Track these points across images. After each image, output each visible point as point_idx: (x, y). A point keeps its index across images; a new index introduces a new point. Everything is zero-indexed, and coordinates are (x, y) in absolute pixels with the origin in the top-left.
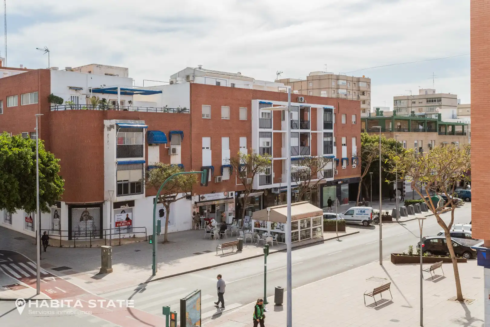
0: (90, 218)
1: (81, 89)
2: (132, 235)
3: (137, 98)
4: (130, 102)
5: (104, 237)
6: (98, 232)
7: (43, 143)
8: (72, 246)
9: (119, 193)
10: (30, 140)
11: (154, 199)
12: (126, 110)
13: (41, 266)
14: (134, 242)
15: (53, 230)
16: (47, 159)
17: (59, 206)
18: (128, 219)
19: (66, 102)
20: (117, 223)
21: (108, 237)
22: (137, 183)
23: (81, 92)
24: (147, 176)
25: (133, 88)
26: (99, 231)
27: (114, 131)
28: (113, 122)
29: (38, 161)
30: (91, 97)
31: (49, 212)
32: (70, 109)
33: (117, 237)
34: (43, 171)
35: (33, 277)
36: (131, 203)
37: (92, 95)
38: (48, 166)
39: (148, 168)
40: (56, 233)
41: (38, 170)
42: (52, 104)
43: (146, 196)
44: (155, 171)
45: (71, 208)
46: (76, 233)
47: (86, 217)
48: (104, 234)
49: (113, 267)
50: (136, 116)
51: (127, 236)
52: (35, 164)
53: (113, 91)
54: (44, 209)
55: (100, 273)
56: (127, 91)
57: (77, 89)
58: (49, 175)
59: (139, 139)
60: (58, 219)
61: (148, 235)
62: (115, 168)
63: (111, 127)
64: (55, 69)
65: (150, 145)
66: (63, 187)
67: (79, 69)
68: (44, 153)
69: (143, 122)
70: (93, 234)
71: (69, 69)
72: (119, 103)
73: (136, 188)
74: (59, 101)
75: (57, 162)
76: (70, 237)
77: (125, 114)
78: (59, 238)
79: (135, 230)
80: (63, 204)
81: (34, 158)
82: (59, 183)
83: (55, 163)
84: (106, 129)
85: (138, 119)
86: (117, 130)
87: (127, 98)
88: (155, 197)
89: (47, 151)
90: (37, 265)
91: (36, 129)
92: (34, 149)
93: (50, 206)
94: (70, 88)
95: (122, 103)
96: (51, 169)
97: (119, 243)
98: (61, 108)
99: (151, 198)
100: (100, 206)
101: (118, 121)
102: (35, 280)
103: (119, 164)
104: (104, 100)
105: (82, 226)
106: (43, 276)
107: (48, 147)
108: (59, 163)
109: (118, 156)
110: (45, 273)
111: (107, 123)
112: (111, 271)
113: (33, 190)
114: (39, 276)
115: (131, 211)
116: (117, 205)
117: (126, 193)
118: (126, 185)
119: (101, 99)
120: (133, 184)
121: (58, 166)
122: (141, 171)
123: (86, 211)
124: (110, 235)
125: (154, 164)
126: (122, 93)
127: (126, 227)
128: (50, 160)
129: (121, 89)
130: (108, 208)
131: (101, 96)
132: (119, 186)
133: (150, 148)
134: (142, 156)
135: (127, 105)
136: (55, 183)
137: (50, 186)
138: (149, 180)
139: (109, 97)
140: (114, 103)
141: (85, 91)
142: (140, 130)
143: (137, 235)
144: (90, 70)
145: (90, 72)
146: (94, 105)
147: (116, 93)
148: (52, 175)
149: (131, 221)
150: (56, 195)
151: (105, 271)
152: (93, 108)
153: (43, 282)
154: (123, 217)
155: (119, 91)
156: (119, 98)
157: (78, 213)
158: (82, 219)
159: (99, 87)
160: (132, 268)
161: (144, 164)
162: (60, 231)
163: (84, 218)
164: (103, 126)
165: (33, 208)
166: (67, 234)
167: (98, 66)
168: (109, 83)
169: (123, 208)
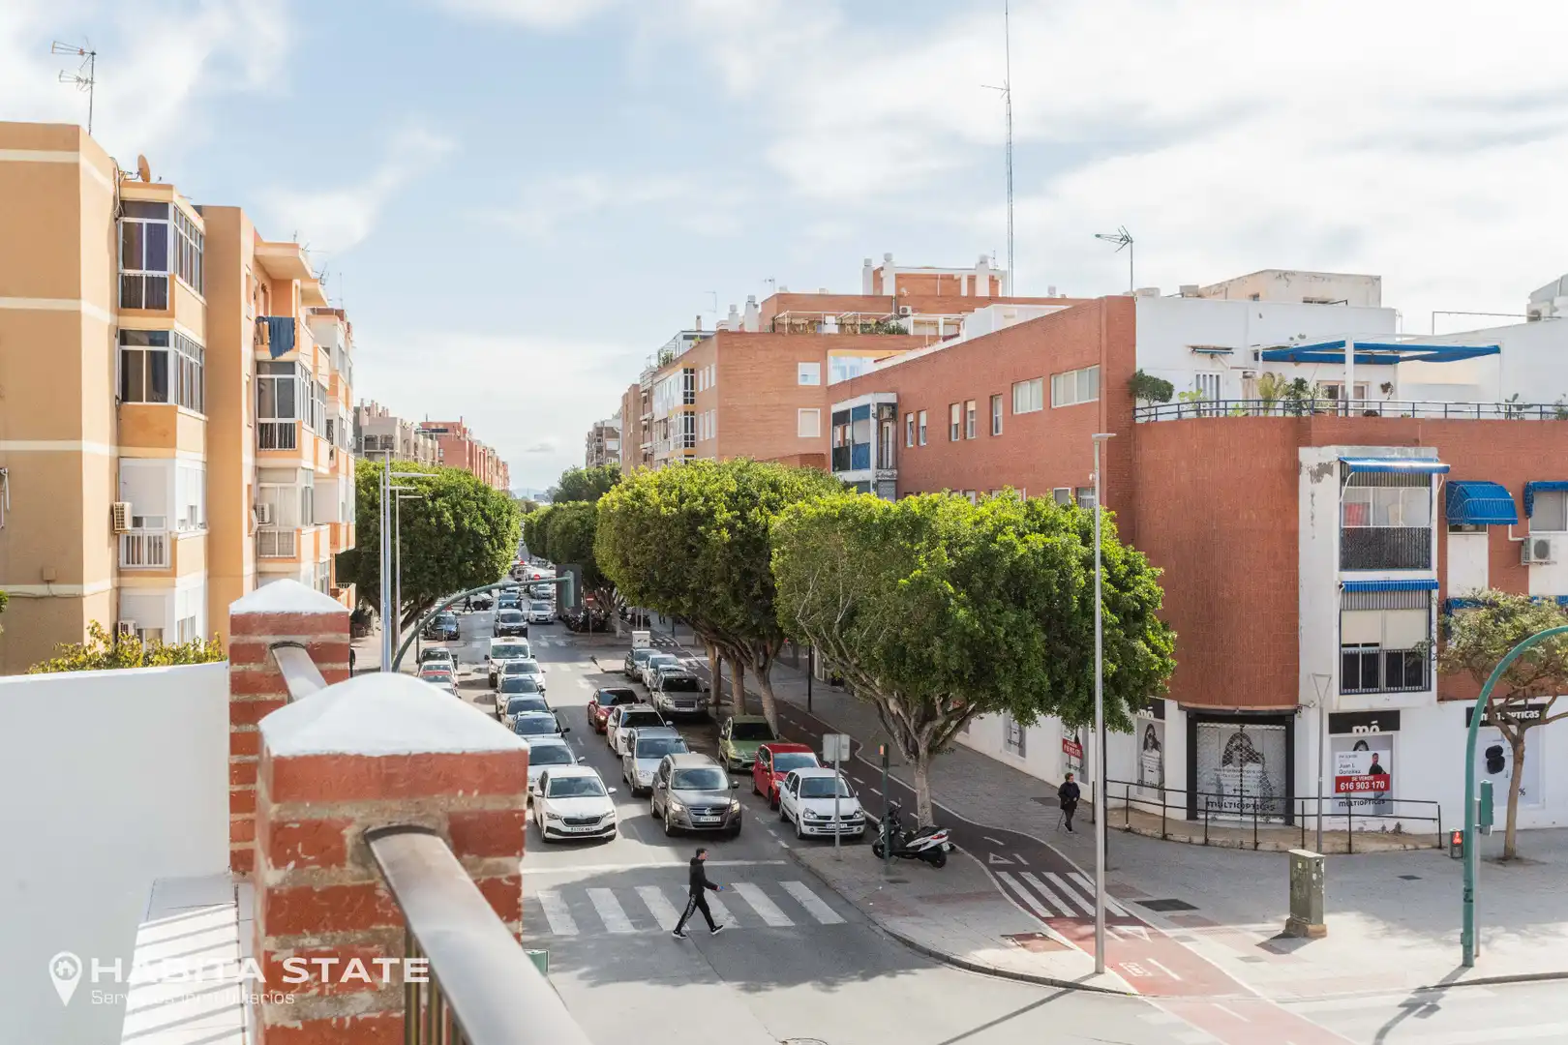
0: (1254, 757)
1: (1228, 350)
2: (1391, 825)
3: (1410, 375)
4: (1386, 387)
5: (1298, 821)
6: (1279, 805)
7: (1113, 520)
8: (1200, 839)
9: (1349, 684)
10: (1077, 509)
11: (1470, 712)
12: (1370, 414)
13: (1108, 889)
14: (1396, 846)
15: (1141, 784)
16: (1124, 569)
17: (1160, 713)
18: (1376, 770)
19: (1182, 394)
20: (1339, 780)
21: (1312, 824)
22: (1410, 654)
23: (1229, 360)
24: (1445, 632)
25: (1398, 341)
26: (1283, 802)
27: (1332, 481)
28: (1331, 453)
29: (1099, 573)
30: (1259, 375)
31: (1128, 729)
32: (1193, 415)
33: (1341, 824)
34: (1112, 604)
35: (1083, 919)
36: (1389, 720)
37: (1261, 368)
38: (1129, 589)
39: (1448, 606)
40: (1151, 795)
41: (1099, 601)
42: (1141, 403)
43: (1441, 699)
44: (1472, 617)
45: (1195, 719)
46: (1212, 799)
47: (1240, 753)
48: (1298, 810)
49: (1329, 920)
50: (1407, 432)
51: (1374, 824)
52: (1091, 582)
53: (1329, 354)
54: (1114, 720)
55: (1284, 936)
56: (1376, 352)
57: (1213, 353)
58: (1132, 618)
59: (1417, 509)
60: (1156, 753)
61: (1446, 829)
62: (1335, 600)
63: (1324, 469)
64: (1150, 293)
65: (1457, 528)
66: (1173, 655)
67: (1222, 290)
68: (1117, 552)
69: (1433, 452)
70: (1264, 807)
71: (1191, 293)
72: (1350, 391)
73: (1405, 670)
74: (1162, 391)
75: (1153, 577)
76: (1192, 811)
77: (1372, 428)
78: (1159, 811)
79: (1399, 809)
80: (1171, 707)
81: (1088, 563)
82: (1161, 644)
83: (1149, 582)
84: (1304, 478)
85: (1416, 443)
86: (1343, 480)
87: (1376, 375)
88: (1473, 703)
89: (1124, 545)
90: (1096, 883)
91: (1095, 477)
92: (1086, 538)
93: (1134, 710)
94: (1194, 349)
95: (1360, 391)
96: (1138, 598)
97: (1348, 848)
98: (1166, 413)
99: (1459, 707)
100: (1285, 721)
101: (1346, 451)
102: (1089, 929)
103: (1349, 589)
104: (1300, 384)
105: (1230, 779)
106: (1112, 920)
107: (1128, 534)
108: (1160, 581)
109: (1346, 565)
110: (1120, 914)
111: (1309, 456)
112: (1321, 934)
113: (1085, 661)
114: (1101, 918)
115: (1389, 744)
116: (1341, 723)
117: (1371, 684)
118: (1371, 660)
119: (1290, 381)
120: (1394, 657)
121: (1158, 590)
122: (1423, 614)
123: (1242, 735)
124: (1319, 815)
125: (1468, 594)
126: (1358, 360)
127: (1371, 795)
128: (1133, 571)
129: (1358, 347)
130: (1310, 729)
131: (1290, 372)
132: (1349, 662)
133: (1454, 540)
134: (1427, 566)
135: (1375, 398)
136: (1148, 642)
137: (1134, 651)
138: (1452, 645)
139: (1316, 375)
140: (1332, 392)
141: (1241, 358)
142: (1423, 478)
143: (1408, 826)
144: (1253, 290)
145: (1256, 297)
146: (1268, 400)
147: (1341, 360)
148: (1139, 616)
149: (1387, 779)
150: (1150, 677)
151: (1300, 928)
152: (1266, 409)
153: (1116, 938)
154: (1362, 763)
155: (1350, 353)
156: (1348, 375)
157: (1215, 739)
158: (1227, 759)
159: (1284, 342)
160: (1390, 933)
161: (1435, 593)
162: (1161, 788)
163: (1236, 754)
164: (1296, 468)
165: (1085, 714)
166: (1182, 800)
167: (1284, 275)
168: (1316, 329)
169: (1359, 732)
